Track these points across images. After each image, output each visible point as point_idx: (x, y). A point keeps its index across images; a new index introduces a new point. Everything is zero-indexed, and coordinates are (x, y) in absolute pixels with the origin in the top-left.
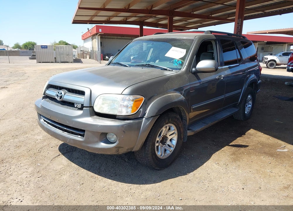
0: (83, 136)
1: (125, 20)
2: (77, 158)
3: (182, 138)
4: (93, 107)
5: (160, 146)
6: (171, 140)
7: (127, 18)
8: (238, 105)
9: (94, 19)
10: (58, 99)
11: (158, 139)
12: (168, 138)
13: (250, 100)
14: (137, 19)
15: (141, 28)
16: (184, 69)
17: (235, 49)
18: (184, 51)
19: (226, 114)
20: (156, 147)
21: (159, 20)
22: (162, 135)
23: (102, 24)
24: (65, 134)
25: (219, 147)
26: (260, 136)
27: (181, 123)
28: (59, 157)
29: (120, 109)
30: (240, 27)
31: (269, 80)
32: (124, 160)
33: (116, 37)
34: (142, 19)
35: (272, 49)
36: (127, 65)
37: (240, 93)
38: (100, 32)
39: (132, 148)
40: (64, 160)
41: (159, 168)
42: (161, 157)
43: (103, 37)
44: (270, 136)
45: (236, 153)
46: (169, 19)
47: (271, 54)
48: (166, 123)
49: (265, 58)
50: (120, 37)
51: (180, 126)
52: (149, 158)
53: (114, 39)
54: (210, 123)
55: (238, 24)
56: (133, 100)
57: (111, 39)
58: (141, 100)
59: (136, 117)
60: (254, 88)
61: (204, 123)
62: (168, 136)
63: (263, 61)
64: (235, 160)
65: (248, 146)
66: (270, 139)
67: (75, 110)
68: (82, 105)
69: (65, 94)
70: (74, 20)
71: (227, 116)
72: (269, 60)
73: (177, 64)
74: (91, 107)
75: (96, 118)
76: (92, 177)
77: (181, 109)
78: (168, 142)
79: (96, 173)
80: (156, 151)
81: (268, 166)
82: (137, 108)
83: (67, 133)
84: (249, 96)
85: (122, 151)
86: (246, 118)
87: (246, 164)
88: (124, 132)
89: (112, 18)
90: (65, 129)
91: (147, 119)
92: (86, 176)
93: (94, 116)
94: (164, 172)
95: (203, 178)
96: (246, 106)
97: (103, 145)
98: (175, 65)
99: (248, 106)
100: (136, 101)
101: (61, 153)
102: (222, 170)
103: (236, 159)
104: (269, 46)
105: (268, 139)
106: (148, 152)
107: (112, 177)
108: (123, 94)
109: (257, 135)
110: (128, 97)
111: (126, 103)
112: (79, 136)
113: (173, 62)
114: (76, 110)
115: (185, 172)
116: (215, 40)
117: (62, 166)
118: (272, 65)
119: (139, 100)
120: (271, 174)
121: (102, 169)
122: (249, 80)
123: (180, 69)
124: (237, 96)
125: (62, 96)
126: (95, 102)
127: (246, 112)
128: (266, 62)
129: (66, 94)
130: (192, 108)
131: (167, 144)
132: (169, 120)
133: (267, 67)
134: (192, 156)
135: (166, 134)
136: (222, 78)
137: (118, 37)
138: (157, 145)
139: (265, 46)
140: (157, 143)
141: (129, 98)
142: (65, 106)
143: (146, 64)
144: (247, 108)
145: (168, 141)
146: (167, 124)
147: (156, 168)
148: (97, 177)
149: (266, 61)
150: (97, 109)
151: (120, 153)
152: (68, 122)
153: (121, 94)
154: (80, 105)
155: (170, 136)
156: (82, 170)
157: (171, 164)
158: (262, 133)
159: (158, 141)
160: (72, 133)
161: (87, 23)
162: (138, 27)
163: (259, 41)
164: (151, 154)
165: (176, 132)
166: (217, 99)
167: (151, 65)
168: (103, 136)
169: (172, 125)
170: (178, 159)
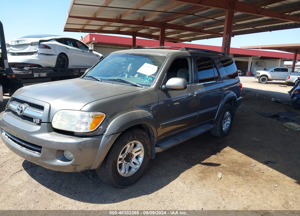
0: (40, 152)
1: (118, 30)
2: (40, 174)
3: (149, 155)
4: (51, 123)
5: (123, 164)
6: (137, 157)
7: (119, 28)
8: (214, 121)
9: (86, 27)
10: (19, 113)
11: (120, 157)
12: (133, 155)
13: (228, 117)
14: (130, 30)
15: (134, 39)
16: (153, 86)
17: (213, 68)
18: (155, 68)
19: (200, 131)
20: (118, 165)
21: (151, 31)
22: (126, 153)
23: (95, 33)
24: (24, 150)
25: (190, 164)
26: (234, 154)
27: (147, 139)
28: (20, 172)
29: (78, 126)
30: (227, 42)
31: (257, 95)
32: (88, 177)
33: (110, 46)
34: (135, 30)
35: (266, 64)
36: (99, 79)
37: (217, 110)
38: (94, 41)
39: (91, 167)
40: (25, 175)
41: (121, 187)
42: (125, 175)
43: (97, 45)
44: (243, 153)
45: (205, 171)
46: (161, 31)
47: (265, 70)
48: (130, 140)
49: (258, 73)
50: (114, 47)
51: (147, 143)
52: (109, 176)
53: (108, 48)
54: (181, 140)
55: (226, 39)
56: (92, 117)
57: (105, 48)
58: (102, 117)
59: (95, 135)
60: (233, 104)
61: (176, 140)
62: (133, 153)
63: (255, 76)
64: (201, 179)
65: (219, 165)
66: (243, 157)
67: (33, 125)
68: (41, 120)
69: (25, 109)
70: (65, 28)
71: (201, 133)
72: (261, 75)
73: (148, 80)
74: (49, 123)
75: (54, 134)
76: (50, 194)
77: (148, 126)
78: (134, 160)
79: (55, 191)
80: (118, 169)
81: (233, 185)
82: (96, 125)
83: (25, 148)
84: (228, 113)
85: (79, 169)
86: (224, 135)
87: (212, 183)
88: (80, 150)
89: (104, 28)
90: (24, 144)
91: (108, 136)
92: (44, 193)
93: (52, 132)
94: (126, 190)
95: (165, 197)
96: (225, 122)
97: (59, 162)
98: (146, 82)
99: (226, 123)
100: (95, 118)
101: (23, 169)
102: (186, 189)
103: (203, 177)
104: (263, 61)
105: (240, 157)
106: (108, 170)
107: (71, 194)
108: (82, 111)
109: (231, 152)
110: (87, 114)
111: (85, 120)
112: (37, 152)
113: (144, 78)
114: (35, 125)
115: (148, 190)
116: (190, 57)
117: (21, 182)
118: (263, 80)
119: (99, 117)
120: (234, 194)
121: (63, 186)
122: (226, 97)
123: (149, 86)
124: (213, 113)
125: (22, 110)
126: (53, 118)
127: (224, 129)
128: (258, 77)
129: (27, 109)
130: (161, 125)
131: (132, 162)
132: (133, 137)
133: (259, 82)
134: (160, 173)
135: (132, 151)
136: (195, 95)
137: (112, 47)
138: (120, 162)
139: (260, 60)
140: (119, 160)
141: (89, 115)
142: (25, 120)
143: (118, 79)
144: (225, 125)
145: (133, 158)
146: (132, 141)
147: (118, 186)
148: (56, 195)
149: (258, 75)
150: (55, 125)
151: (78, 171)
152: (25, 138)
153: (80, 110)
154: (39, 120)
155: (135, 153)
156: (42, 187)
157: (135, 182)
158: (237, 151)
159: (120, 159)
160: (31, 149)
161: (79, 32)
162: (131, 37)
163: (253, 56)
164: (111, 172)
165: (143, 149)
166: (189, 116)
167: (122, 80)
168: (60, 153)
169: (138, 142)
170: (145, 176)
